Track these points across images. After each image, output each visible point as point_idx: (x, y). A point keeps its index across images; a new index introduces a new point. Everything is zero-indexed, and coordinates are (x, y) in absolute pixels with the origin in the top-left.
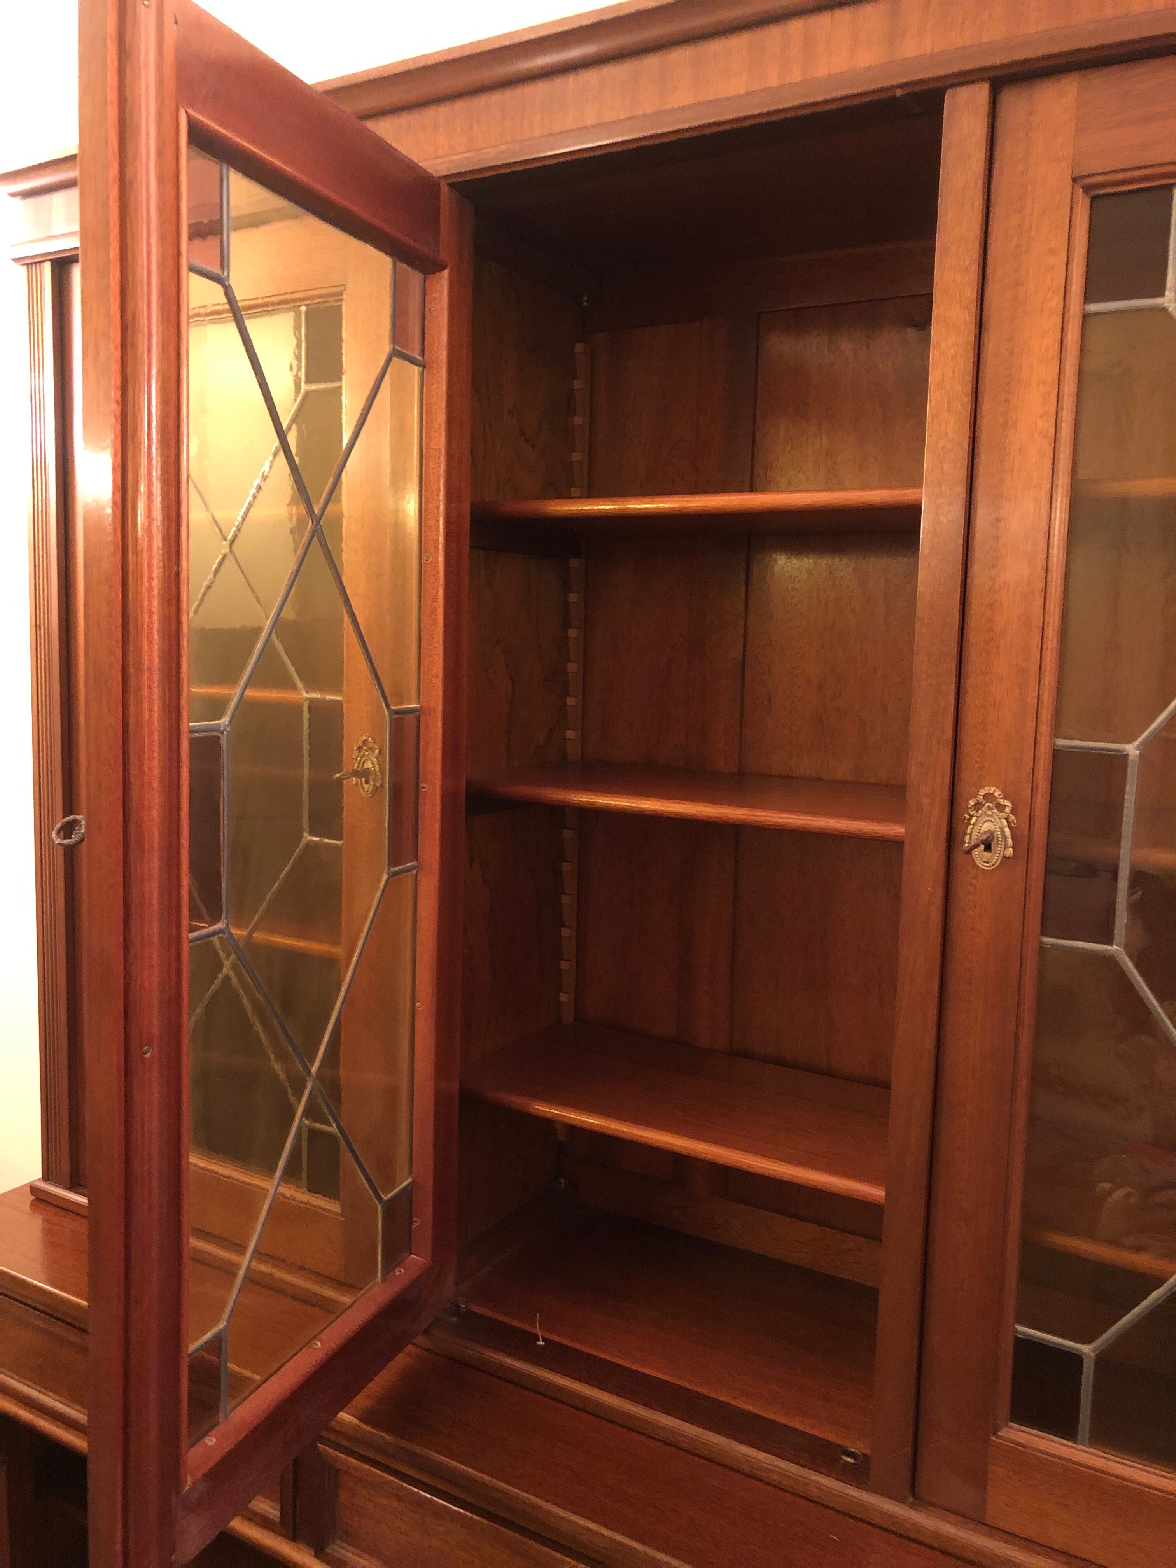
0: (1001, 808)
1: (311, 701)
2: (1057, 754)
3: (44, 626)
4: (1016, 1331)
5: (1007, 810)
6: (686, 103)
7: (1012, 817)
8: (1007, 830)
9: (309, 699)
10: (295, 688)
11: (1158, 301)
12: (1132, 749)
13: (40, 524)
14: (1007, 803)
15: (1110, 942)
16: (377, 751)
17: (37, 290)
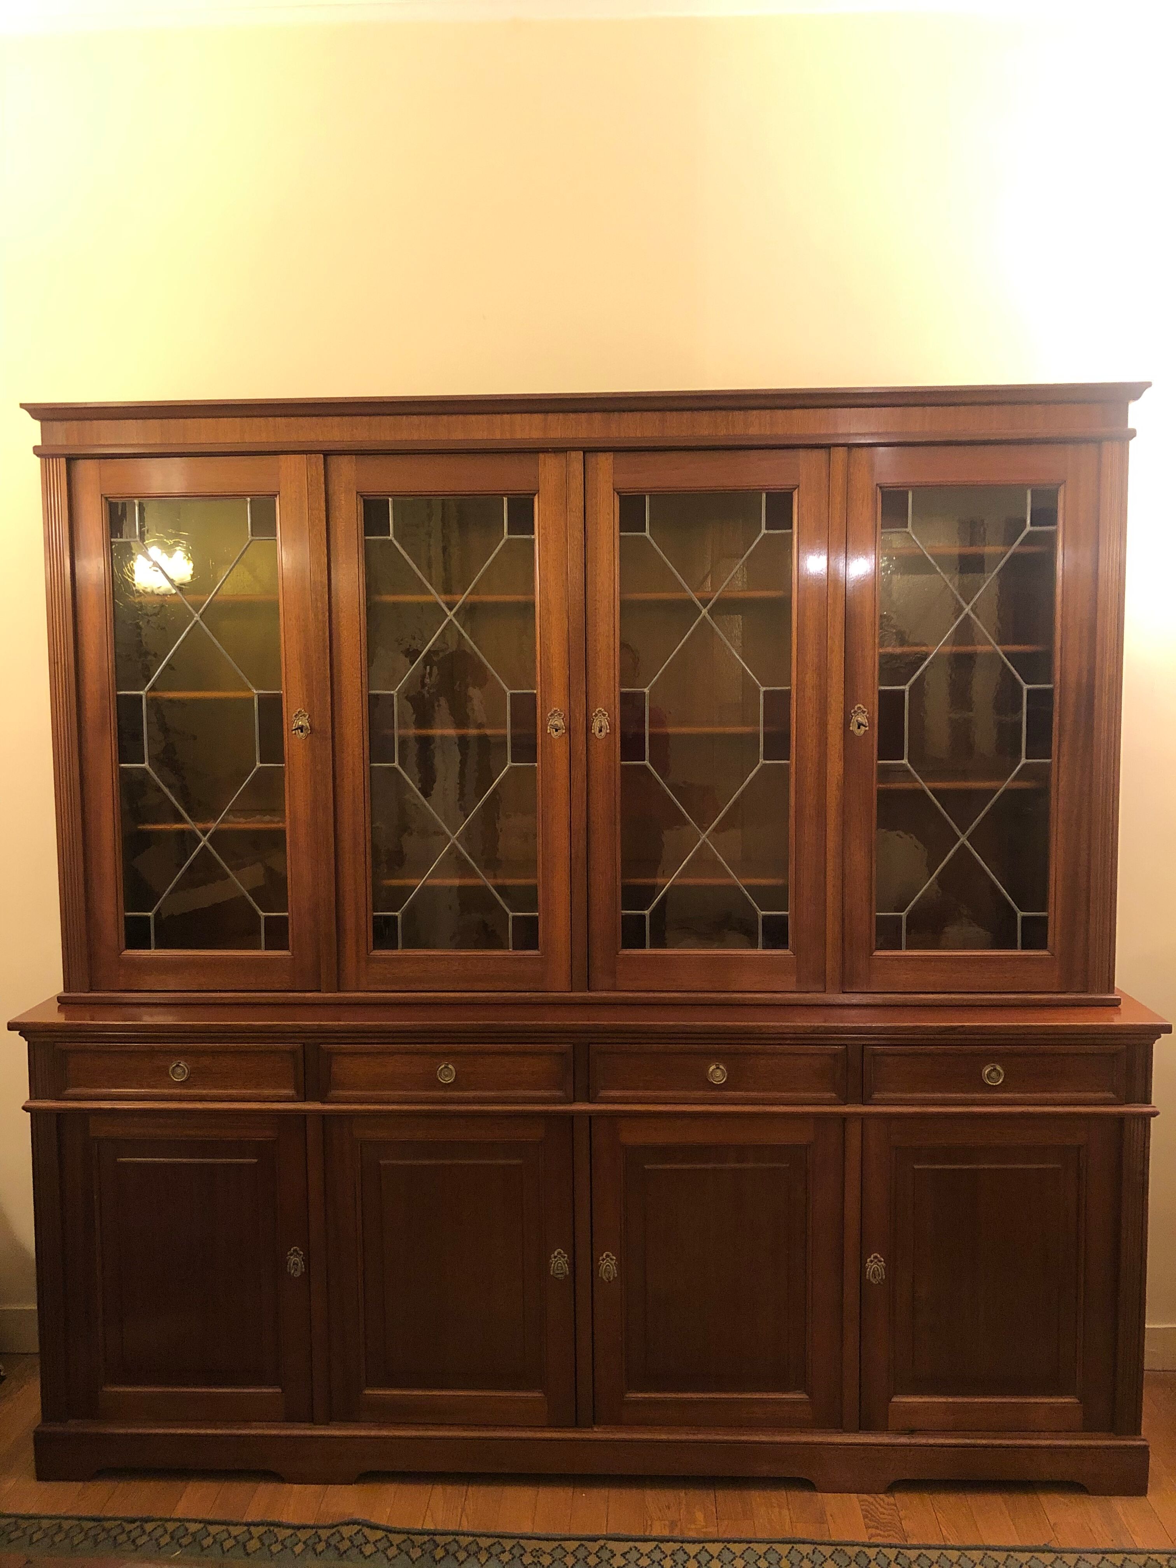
0: (604, 715)
1: (259, 695)
2: (622, 694)
3: (61, 663)
4: (622, 913)
5: (607, 716)
6: (460, 438)
7: (608, 718)
8: (607, 723)
9: (257, 694)
10: (250, 689)
11: (644, 534)
12: (646, 690)
13: (57, 603)
14: (606, 713)
15: (644, 760)
16: (308, 716)
17: (53, 472)
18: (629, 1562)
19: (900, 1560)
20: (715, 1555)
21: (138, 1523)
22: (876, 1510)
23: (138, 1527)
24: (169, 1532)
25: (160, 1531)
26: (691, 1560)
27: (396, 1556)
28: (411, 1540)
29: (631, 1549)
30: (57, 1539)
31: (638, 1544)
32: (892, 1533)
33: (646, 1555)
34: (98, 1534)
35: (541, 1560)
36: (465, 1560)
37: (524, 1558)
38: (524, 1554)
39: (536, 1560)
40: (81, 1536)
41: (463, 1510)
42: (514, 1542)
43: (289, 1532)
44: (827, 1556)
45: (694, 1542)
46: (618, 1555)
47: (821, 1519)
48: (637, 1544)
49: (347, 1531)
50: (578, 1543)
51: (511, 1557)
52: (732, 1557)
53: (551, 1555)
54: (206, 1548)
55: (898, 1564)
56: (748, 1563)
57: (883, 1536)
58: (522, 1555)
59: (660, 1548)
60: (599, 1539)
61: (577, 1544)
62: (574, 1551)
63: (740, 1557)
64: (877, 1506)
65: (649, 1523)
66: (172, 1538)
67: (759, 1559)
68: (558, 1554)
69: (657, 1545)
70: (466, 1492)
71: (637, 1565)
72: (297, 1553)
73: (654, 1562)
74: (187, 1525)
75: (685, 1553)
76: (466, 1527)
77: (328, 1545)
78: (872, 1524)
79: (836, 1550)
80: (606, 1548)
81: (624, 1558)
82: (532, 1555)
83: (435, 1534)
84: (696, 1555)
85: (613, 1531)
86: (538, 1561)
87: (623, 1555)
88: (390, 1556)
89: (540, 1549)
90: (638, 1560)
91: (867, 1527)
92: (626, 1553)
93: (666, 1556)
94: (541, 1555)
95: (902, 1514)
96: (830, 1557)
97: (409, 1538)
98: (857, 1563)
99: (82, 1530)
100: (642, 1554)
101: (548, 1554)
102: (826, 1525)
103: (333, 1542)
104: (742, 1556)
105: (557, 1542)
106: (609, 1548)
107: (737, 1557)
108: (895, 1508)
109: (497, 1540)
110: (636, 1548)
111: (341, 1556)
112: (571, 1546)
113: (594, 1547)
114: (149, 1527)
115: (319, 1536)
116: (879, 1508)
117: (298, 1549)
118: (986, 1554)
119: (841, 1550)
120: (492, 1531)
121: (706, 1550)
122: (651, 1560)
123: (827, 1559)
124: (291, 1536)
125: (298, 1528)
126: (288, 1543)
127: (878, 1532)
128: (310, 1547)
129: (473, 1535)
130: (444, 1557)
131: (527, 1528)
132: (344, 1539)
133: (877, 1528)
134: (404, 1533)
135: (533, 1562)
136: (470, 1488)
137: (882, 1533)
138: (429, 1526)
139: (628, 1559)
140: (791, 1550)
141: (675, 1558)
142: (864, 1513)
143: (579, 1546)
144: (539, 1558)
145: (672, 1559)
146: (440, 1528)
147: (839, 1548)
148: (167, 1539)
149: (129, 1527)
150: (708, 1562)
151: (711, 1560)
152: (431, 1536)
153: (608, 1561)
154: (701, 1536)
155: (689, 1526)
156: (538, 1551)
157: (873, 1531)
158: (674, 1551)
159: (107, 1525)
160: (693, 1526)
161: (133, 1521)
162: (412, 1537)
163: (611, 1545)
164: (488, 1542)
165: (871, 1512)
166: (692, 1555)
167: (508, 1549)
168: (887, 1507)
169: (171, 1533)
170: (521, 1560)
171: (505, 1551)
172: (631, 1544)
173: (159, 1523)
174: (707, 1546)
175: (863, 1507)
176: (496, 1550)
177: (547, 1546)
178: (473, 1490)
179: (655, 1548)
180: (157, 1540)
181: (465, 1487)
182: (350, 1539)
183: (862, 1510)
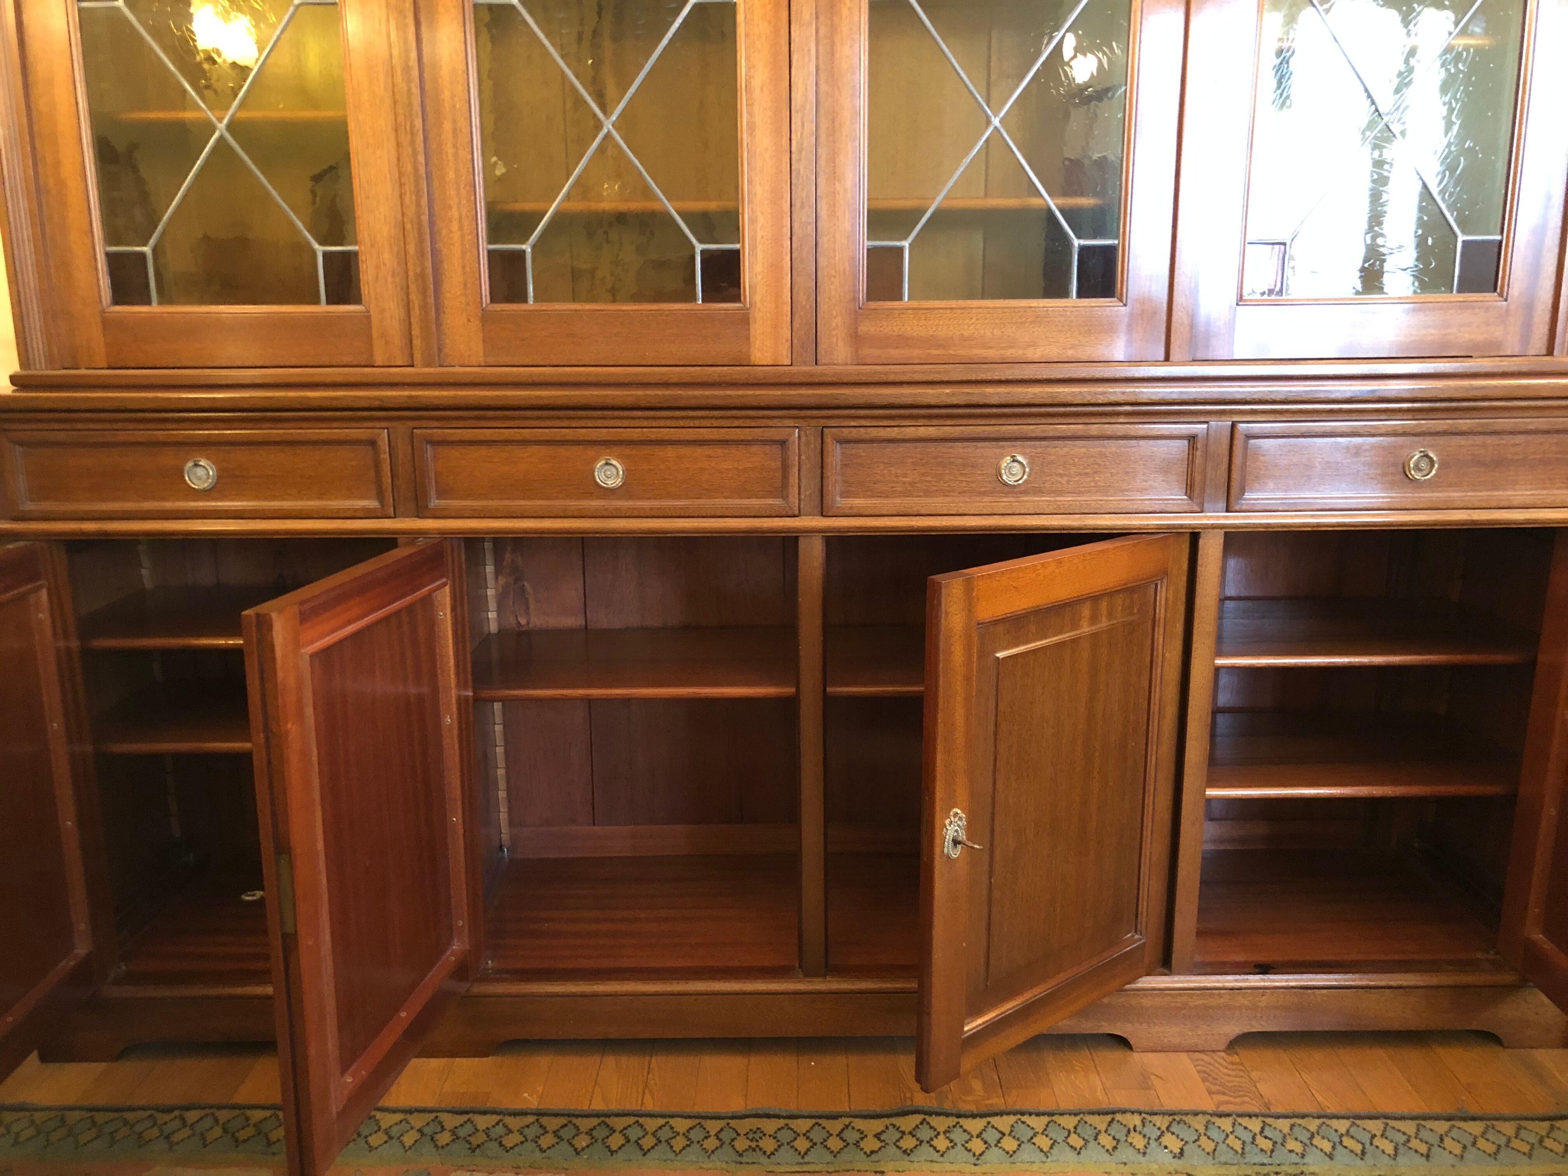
18: (887, 1144)
19: (1267, 1132)
20: (1007, 1132)
21: (176, 1113)
22: (1216, 1071)
23: (176, 1117)
24: (221, 1122)
25: (208, 1122)
26: (974, 1139)
27: (553, 1146)
28: (574, 1125)
29: (887, 1128)
30: (54, 1137)
31: (896, 1121)
32: (1246, 1099)
33: (910, 1133)
34: (116, 1131)
35: (761, 1144)
36: (653, 1147)
37: (737, 1144)
38: (735, 1138)
39: (753, 1144)
40: (93, 1133)
41: (646, 1086)
42: (722, 1123)
43: (399, 1117)
44: (1164, 1128)
45: (974, 1116)
46: (870, 1137)
47: (1145, 1082)
48: (894, 1120)
49: (483, 1122)
50: (813, 1121)
51: (717, 1143)
52: (1031, 1133)
53: (774, 1138)
54: (274, 1143)
55: (1266, 1137)
56: (1055, 1141)
57: (1235, 1104)
58: (733, 1140)
59: (928, 1123)
60: (841, 1117)
61: (810, 1122)
62: (808, 1131)
63: (1042, 1134)
64: (1217, 1065)
65: (908, 1095)
66: (225, 1131)
67: (1069, 1135)
68: (785, 1136)
69: (924, 1119)
70: (650, 1064)
71: (898, 1147)
72: (407, 1145)
73: (922, 1142)
74: (249, 1113)
75: (965, 1131)
76: (650, 1106)
77: (456, 1138)
78: (1214, 1088)
79: (1174, 1120)
80: (853, 1128)
81: (879, 1139)
82: (748, 1138)
83: (608, 1116)
84: (981, 1133)
85: (858, 1106)
86: (757, 1146)
87: (877, 1136)
88: (545, 1147)
89: (758, 1129)
90: (898, 1140)
91: (1210, 1093)
92: (880, 1134)
93: (938, 1134)
94: (761, 1138)
95: (1254, 1075)
96: (1168, 1129)
97: (570, 1122)
98: (1209, 1138)
99: (94, 1123)
100: (903, 1133)
101: (770, 1136)
102: (1152, 1092)
103: (462, 1133)
104: (1046, 1133)
105: (782, 1120)
106: (857, 1128)
107: (1037, 1133)
108: (1242, 1068)
109: (698, 1121)
110: (894, 1126)
111: (473, 1151)
112: (802, 1125)
113: (835, 1126)
114: (192, 1116)
115: (440, 1123)
116: (1222, 1069)
117: (408, 1140)
118: (1387, 1124)
119: (1181, 1120)
120: (688, 1110)
121: (993, 1127)
122: (917, 1139)
123: (1163, 1132)
124: (401, 1122)
125: (410, 1111)
126: (395, 1132)
127: (1227, 1098)
128: (427, 1137)
129: (663, 1116)
130: (623, 1145)
131: (737, 1105)
132: (477, 1130)
133: (1224, 1094)
134: (563, 1115)
135: (750, 1147)
136: (654, 1060)
137: (1232, 1099)
138: (598, 1105)
139: (884, 1141)
140: (1110, 1122)
141: (952, 1136)
142: (1202, 1075)
143: (814, 1125)
144: (757, 1141)
145: (948, 1138)
146: (614, 1107)
147: (1177, 1118)
148: (218, 1131)
149: (161, 1118)
150: (999, 1142)
151: (1001, 1138)
152: (602, 1119)
153: (857, 1144)
154: (983, 1110)
155: (964, 1098)
156: (755, 1133)
157: (1221, 1098)
158: (949, 1127)
159: (130, 1116)
160: (970, 1098)
161: (170, 1110)
162: (574, 1120)
163: (859, 1123)
164: (686, 1124)
165: (1211, 1073)
166: (975, 1134)
167: (712, 1133)
168: (1230, 1066)
169: (224, 1124)
170: (733, 1146)
171: (710, 1136)
172: (887, 1121)
173: (208, 1111)
174: (995, 1121)
175: (1199, 1068)
176: (696, 1135)
177: (770, 1126)
178: (658, 1061)
179: (922, 1123)
180: (202, 1134)
181: (648, 1058)
182: (487, 1131)
183: (1198, 1072)
